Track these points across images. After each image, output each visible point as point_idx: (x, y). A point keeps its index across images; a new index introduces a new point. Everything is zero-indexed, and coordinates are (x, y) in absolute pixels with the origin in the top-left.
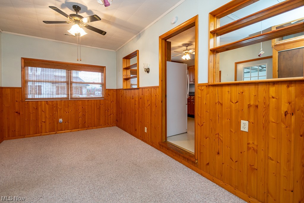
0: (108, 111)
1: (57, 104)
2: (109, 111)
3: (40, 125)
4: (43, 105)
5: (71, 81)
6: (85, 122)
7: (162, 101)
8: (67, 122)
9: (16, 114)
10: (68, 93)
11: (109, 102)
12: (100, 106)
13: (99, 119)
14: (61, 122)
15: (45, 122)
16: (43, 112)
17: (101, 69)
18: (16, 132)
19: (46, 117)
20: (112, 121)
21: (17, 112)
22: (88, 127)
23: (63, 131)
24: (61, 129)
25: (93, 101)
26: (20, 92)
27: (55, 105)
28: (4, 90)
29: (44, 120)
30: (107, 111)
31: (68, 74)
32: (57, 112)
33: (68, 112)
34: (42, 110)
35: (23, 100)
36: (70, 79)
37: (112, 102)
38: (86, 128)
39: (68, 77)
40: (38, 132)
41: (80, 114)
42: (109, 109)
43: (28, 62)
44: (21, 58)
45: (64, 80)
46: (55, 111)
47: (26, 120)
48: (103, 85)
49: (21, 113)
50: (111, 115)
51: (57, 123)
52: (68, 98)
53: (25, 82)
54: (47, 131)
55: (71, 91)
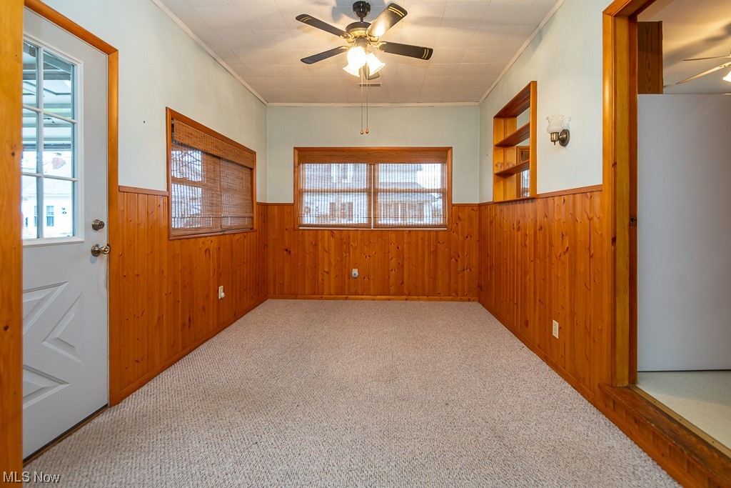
0: (457, 260)
1: (349, 238)
2: (459, 260)
3: (320, 278)
4: (326, 239)
5: (374, 189)
6: (403, 283)
7: (614, 240)
8: (367, 278)
9: (285, 252)
10: (369, 214)
11: (461, 238)
12: (436, 247)
13: (435, 279)
14: (356, 276)
15: (328, 273)
16: (325, 253)
17: (441, 155)
18: (285, 287)
19: (330, 263)
20: (466, 287)
21: (287, 250)
22: (409, 294)
23: (358, 295)
24: (356, 291)
25: (420, 234)
26: (291, 211)
27: (345, 240)
28: (269, 207)
29: (326, 270)
30: (453, 260)
31: (370, 173)
32: (350, 254)
33: (369, 256)
34: (324, 249)
35: (296, 227)
36: (374, 183)
37: (467, 237)
38: (405, 297)
39: (370, 179)
40: (316, 293)
41: (393, 263)
42: (459, 256)
43: (306, 155)
44: (294, 148)
45: (364, 185)
46: (346, 253)
47: (299, 265)
48: (446, 193)
49: (292, 252)
50: (464, 270)
51: (349, 278)
52: (368, 226)
53: (299, 193)
54: (332, 292)
55: (375, 210)
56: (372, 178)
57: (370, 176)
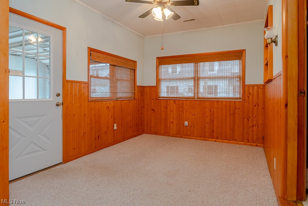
0: (248, 120)
1: (183, 104)
2: (250, 119)
3: (168, 125)
4: (172, 105)
5: (197, 77)
6: (213, 131)
8: (192, 127)
9: (152, 111)
10: (194, 91)
11: (251, 106)
12: (235, 111)
13: (234, 131)
14: (187, 125)
15: (172, 122)
16: (171, 112)
17: (238, 55)
18: (152, 128)
19: (173, 117)
20: (255, 137)
21: (153, 110)
22: (217, 138)
24: (187, 134)
26: (155, 89)
27: (181, 105)
28: (145, 88)
29: (172, 121)
30: (246, 120)
31: (195, 68)
32: (183, 113)
33: (194, 115)
34: (171, 110)
35: (157, 98)
36: (197, 73)
37: (255, 106)
38: (215, 140)
39: (195, 72)
40: (167, 133)
41: (208, 119)
42: (249, 117)
43: (162, 61)
44: (157, 57)
45: (192, 75)
46: (182, 112)
47: (159, 118)
48: (242, 78)
49: (155, 111)
50: (253, 126)
51: (183, 126)
52: (194, 98)
53: (158, 81)
55: (197, 89)
56: (196, 71)
57: (195, 70)
